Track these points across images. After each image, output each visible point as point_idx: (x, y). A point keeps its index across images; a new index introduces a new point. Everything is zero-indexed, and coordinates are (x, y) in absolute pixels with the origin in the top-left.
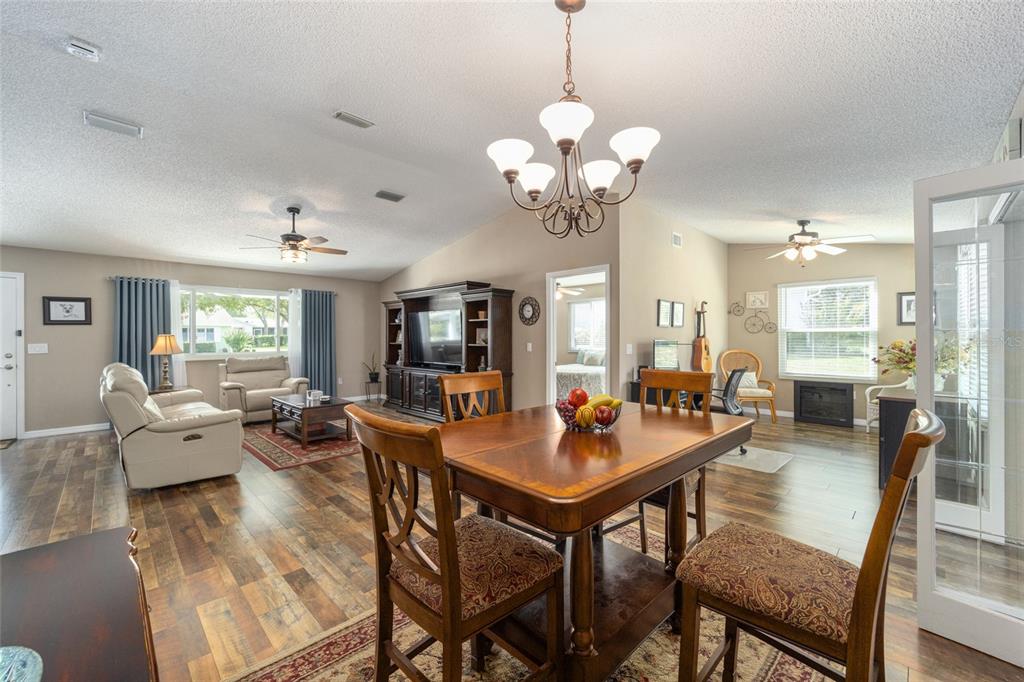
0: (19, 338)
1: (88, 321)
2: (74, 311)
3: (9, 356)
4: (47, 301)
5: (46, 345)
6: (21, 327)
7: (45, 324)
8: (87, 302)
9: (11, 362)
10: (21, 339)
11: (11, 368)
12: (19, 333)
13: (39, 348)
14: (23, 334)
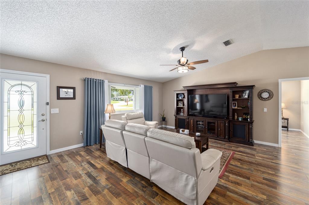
0: (47, 106)
1: (74, 98)
2: (69, 93)
3: (43, 115)
4: (59, 88)
5: (58, 109)
6: (48, 101)
7: (58, 99)
8: (74, 88)
9: (44, 118)
10: (48, 107)
11: (44, 121)
12: (48, 104)
13: (56, 111)
14: (49, 104)
